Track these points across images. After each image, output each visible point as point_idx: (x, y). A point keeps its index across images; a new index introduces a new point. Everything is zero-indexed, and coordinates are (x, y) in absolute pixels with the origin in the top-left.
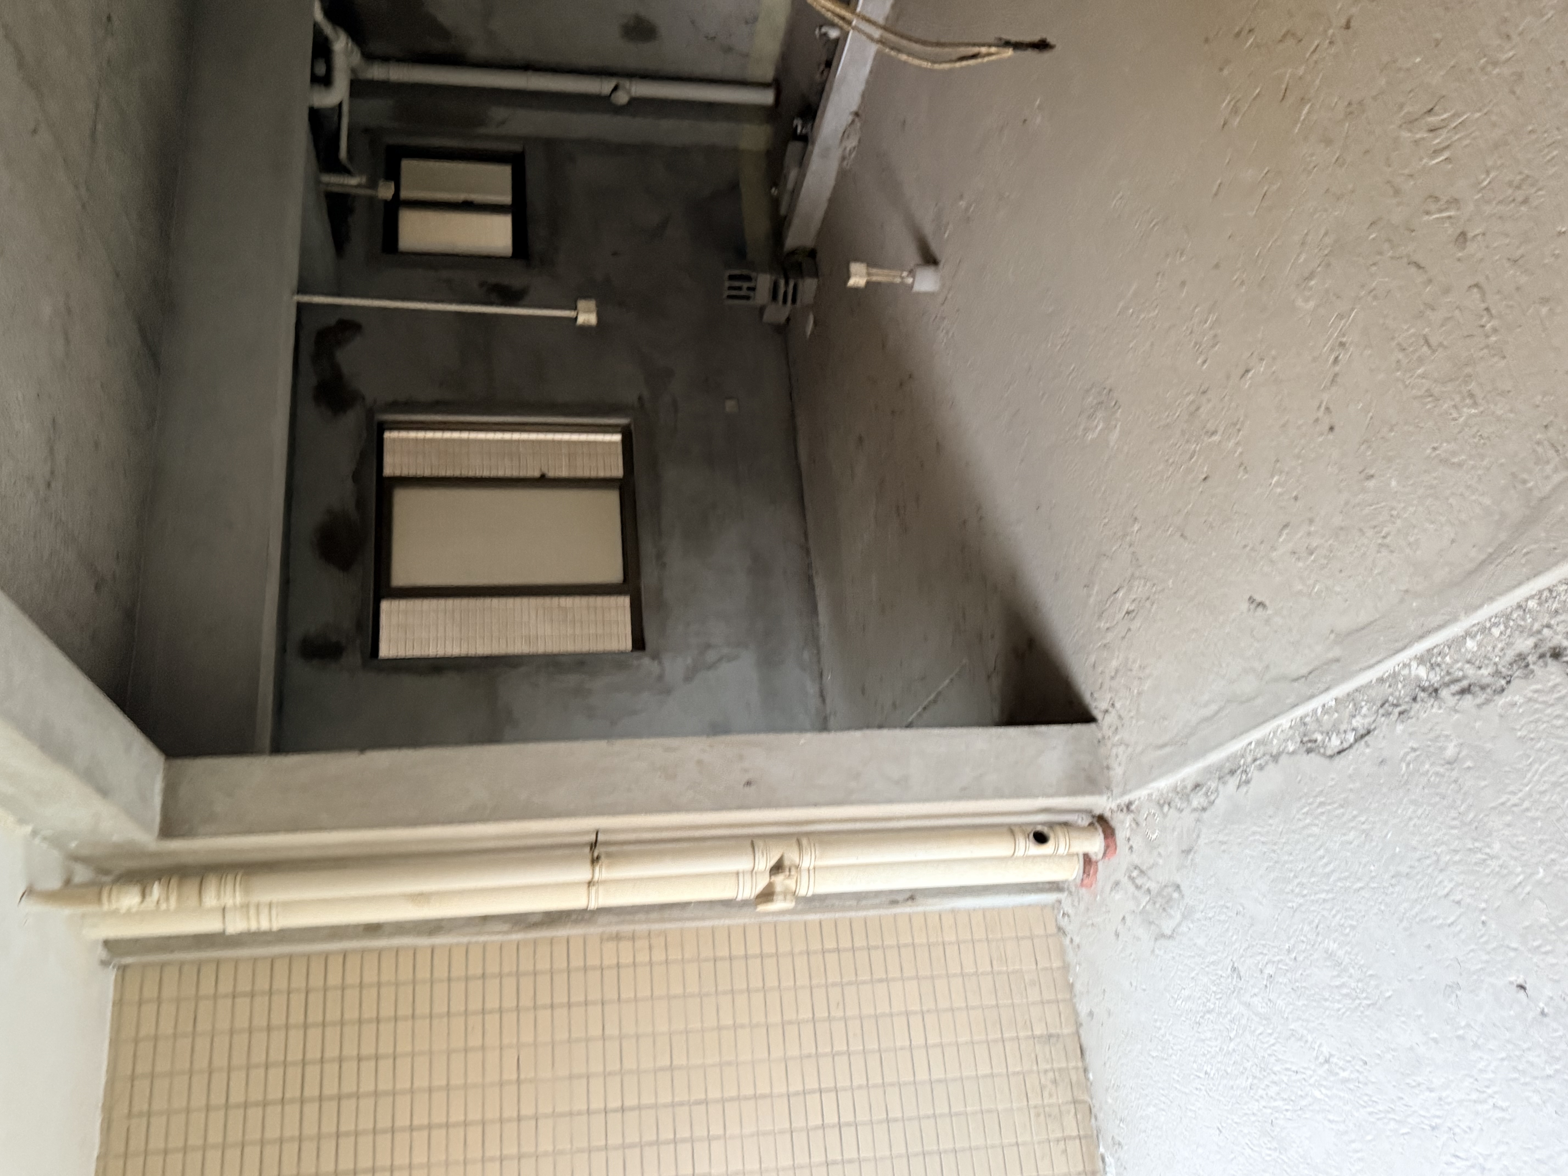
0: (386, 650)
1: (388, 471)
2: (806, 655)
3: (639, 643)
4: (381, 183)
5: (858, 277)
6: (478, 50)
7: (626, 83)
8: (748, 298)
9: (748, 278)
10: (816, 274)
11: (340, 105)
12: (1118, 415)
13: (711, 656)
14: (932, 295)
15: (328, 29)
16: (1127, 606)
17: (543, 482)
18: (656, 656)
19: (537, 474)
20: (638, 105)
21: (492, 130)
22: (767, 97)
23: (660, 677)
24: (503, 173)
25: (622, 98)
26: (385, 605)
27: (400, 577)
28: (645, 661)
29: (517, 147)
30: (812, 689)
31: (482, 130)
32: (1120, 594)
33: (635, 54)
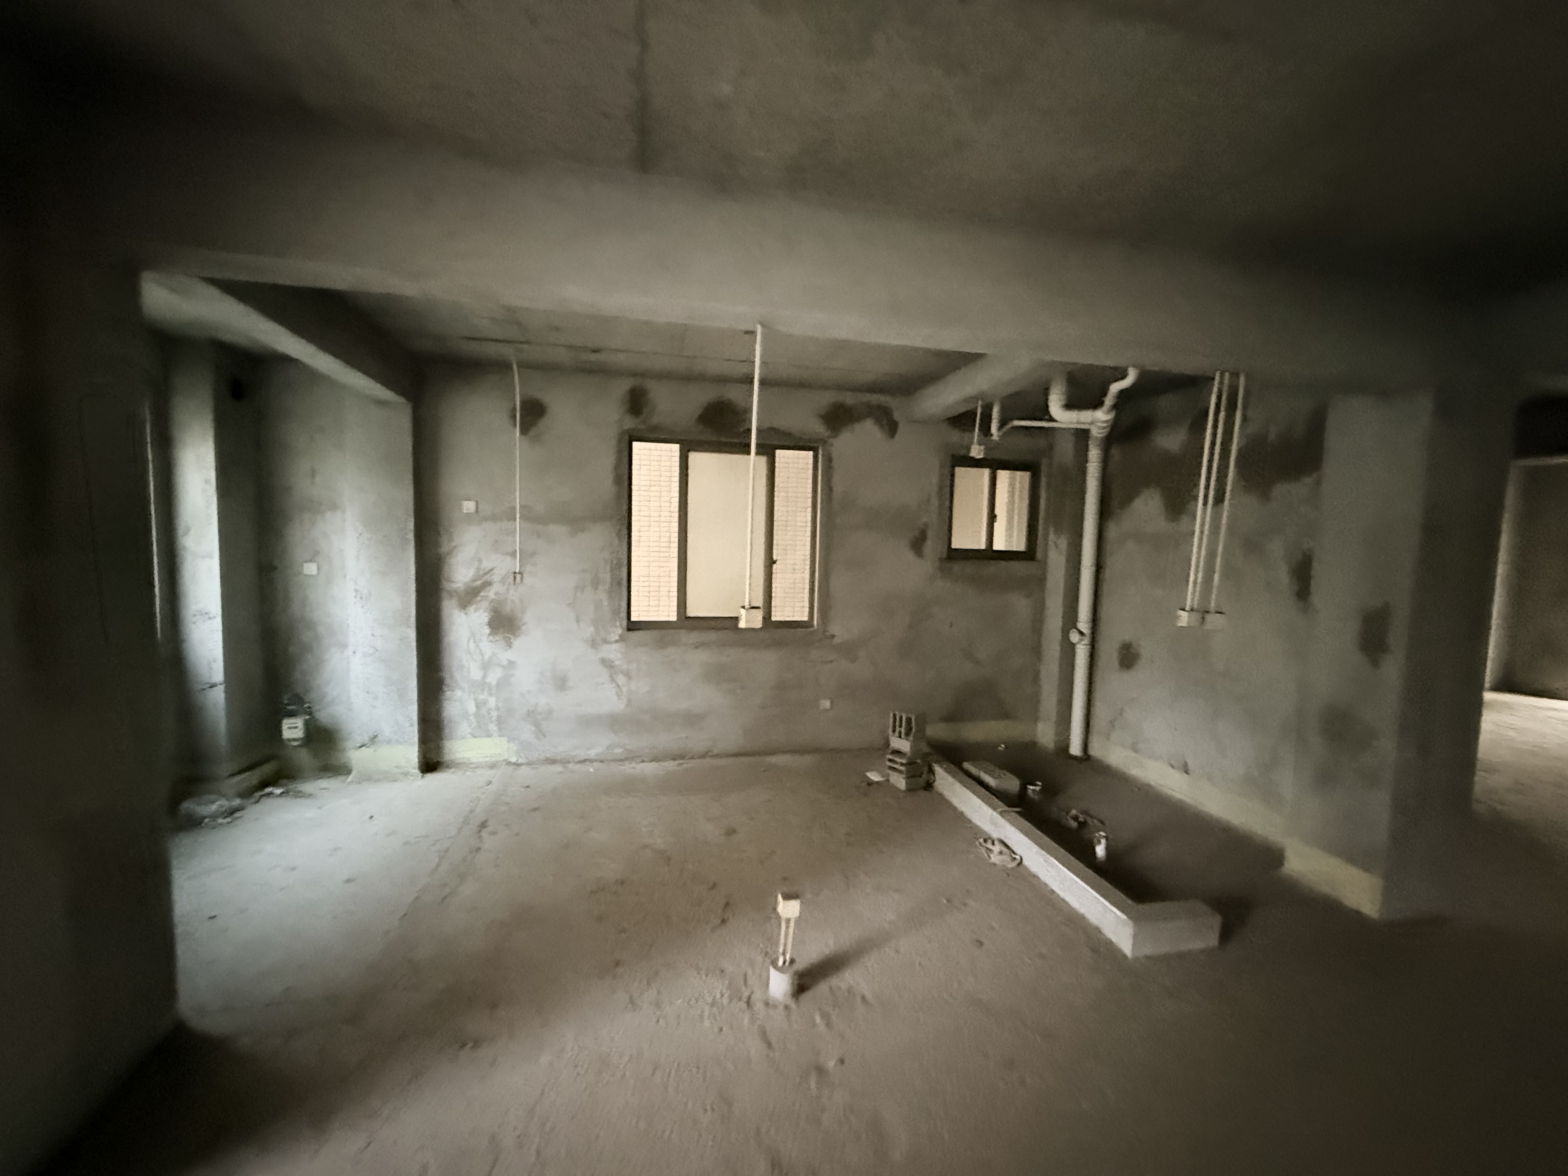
0: (636, 445)
1: (778, 452)
3: (633, 626)
5: (789, 909)
7: (1086, 641)
8: (894, 731)
9: (907, 734)
10: (910, 789)
13: (621, 679)
14: (768, 982)
17: (770, 562)
18: (622, 639)
19: (775, 558)
20: (1069, 650)
21: (1052, 536)
22: (1075, 749)
23: (605, 641)
24: (1019, 544)
25: (1074, 637)
26: (676, 447)
27: (695, 458)
28: (618, 631)
29: (1039, 555)
31: (1052, 530)
33: (1109, 652)
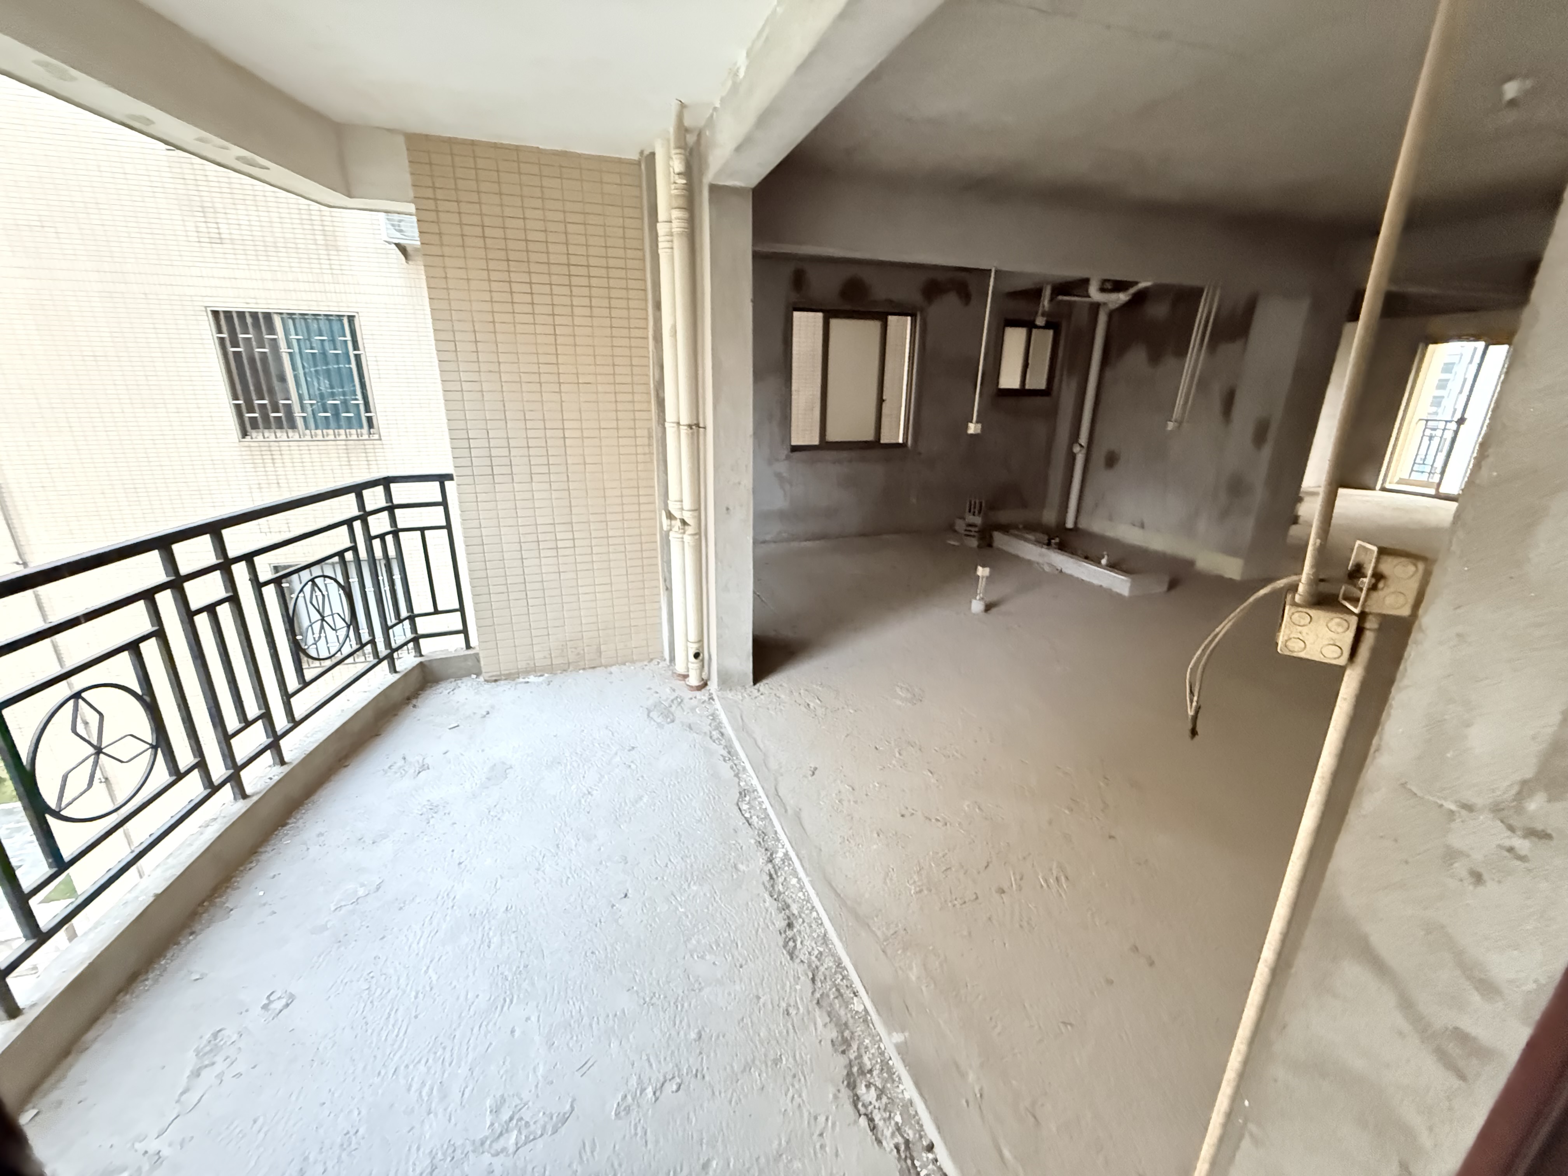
0: (796, 314)
1: (890, 318)
2: (785, 535)
3: (795, 449)
4: (1045, 319)
5: (982, 572)
6: (1108, 374)
7: (1084, 451)
8: (970, 511)
9: (980, 512)
10: (979, 547)
11: (1089, 296)
12: (909, 704)
13: (787, 487)
14: (970, 608)
15: (1133, 290)
16: (812, 705)
17: (881, 401)
18: (788, 458)
19: (884, 398)
20: (1072, 457)
21: (1065, 377)
22: (1070, 524)
23: (777, 460)
24: (1042, 385)
25: (1076, 449)
26: (820, 315)
27: (834, 323)
28: (785, 452)
29: (1055, 392)
30: (768, 537)
31: (1065, 373)
32: (817, 701)
33: (1099, 457)
